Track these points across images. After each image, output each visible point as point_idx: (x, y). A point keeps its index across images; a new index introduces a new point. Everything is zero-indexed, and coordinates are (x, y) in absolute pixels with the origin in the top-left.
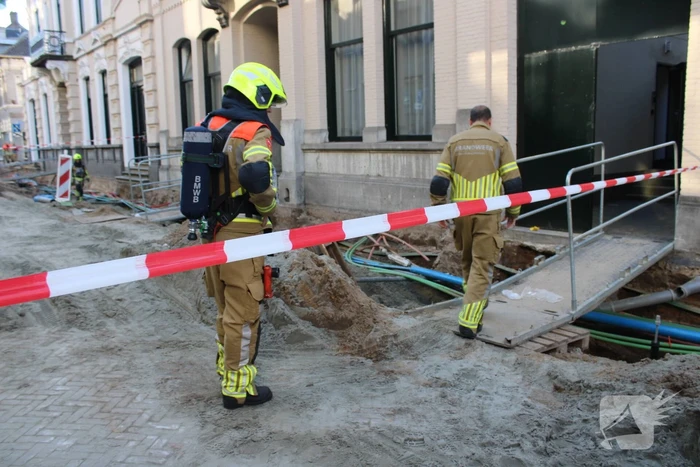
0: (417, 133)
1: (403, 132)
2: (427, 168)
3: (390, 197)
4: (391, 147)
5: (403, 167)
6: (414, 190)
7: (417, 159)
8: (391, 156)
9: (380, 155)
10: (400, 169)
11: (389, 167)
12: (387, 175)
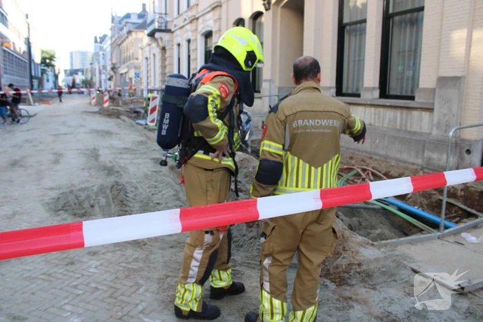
0: (404, 94)
1: (392, 93)
2: (409, 121)
3: (377, 141)
4: (381, 104)
5: (390, 120)
6: (396, 138)
7: (402, 114)
8: (382, 110)
9: (373, 109)
10: (387, 121)
11: (379, 118)
12: (377, 125)
